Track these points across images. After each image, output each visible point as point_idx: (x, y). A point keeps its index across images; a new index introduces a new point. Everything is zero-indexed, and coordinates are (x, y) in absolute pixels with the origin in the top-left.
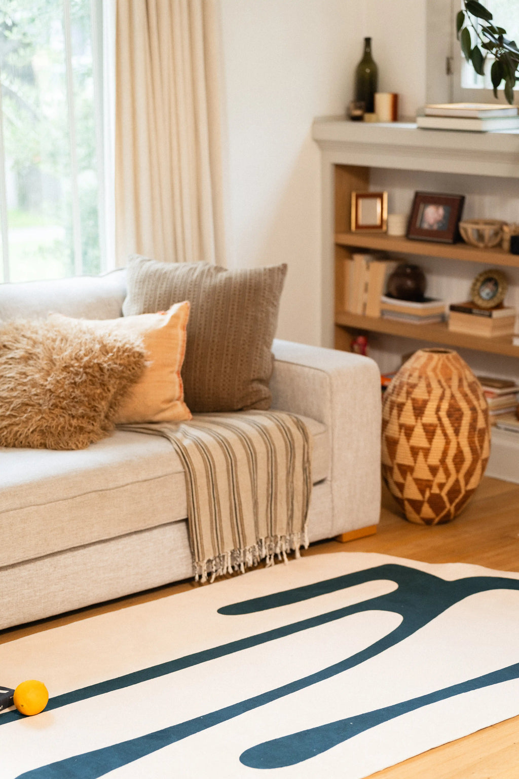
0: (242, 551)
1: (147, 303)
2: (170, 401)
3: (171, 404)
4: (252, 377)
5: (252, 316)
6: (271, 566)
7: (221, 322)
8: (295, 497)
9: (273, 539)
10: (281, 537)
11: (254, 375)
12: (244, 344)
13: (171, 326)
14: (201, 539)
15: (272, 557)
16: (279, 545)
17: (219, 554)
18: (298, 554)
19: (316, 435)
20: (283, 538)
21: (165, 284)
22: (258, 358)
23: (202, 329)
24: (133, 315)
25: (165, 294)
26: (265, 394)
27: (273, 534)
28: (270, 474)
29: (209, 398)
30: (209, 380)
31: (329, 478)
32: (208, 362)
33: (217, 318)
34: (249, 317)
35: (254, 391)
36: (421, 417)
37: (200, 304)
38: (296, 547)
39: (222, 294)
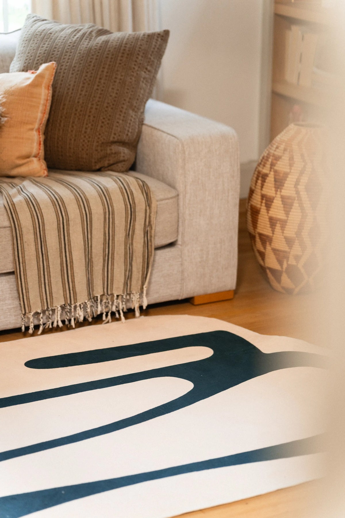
0: (73, 306)
1: (27, 61)
2: (28, 157)
3: (28, 160)
4: (111, 139)
5: (121, 79)
6: (108, 322)
7: (89, 84)
8: (134, 258)
9: (109, 298)
10: (118, 296)
11: (114, 138)
12: (107, 107)
13: (35, 84)
14: (27, 292)
15: (109, 314)
16: (115, 303)
17: (48, 307)
18: (137, 313)
19: (162, 200)
20: (120, 297)
21: (47, 43)
22: (121, 122)
23: (71, 89)
24: (14, 72)
25: (44, 53)
26: (124, 157)
27: (109, 293)
28: (107, 235)
29: (70, 156)
30: (71, 140)
31: (179, 242)
32: (71, 122)
33: (85, 80)
34: (118, 81)
35: (112, 153)
36: (281, 189)
37: (73, 65)
38: (136, 306)
39: (95, 57)
